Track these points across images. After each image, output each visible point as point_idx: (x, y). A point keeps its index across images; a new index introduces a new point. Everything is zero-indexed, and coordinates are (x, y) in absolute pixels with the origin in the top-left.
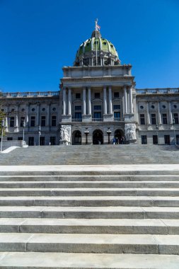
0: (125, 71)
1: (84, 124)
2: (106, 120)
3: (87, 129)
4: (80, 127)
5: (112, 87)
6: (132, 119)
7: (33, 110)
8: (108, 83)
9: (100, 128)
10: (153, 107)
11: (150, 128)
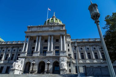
0: (61, 27)
1: (34, 57)
2: (48, 55)
3: (34, 61)
4: (31, 60)
5: (53, 36)
6: (65, 54)
7: (14, 50)
8: (51, 33)
9: (44, 60)
10: (81, 49)
11: (81, 62)
